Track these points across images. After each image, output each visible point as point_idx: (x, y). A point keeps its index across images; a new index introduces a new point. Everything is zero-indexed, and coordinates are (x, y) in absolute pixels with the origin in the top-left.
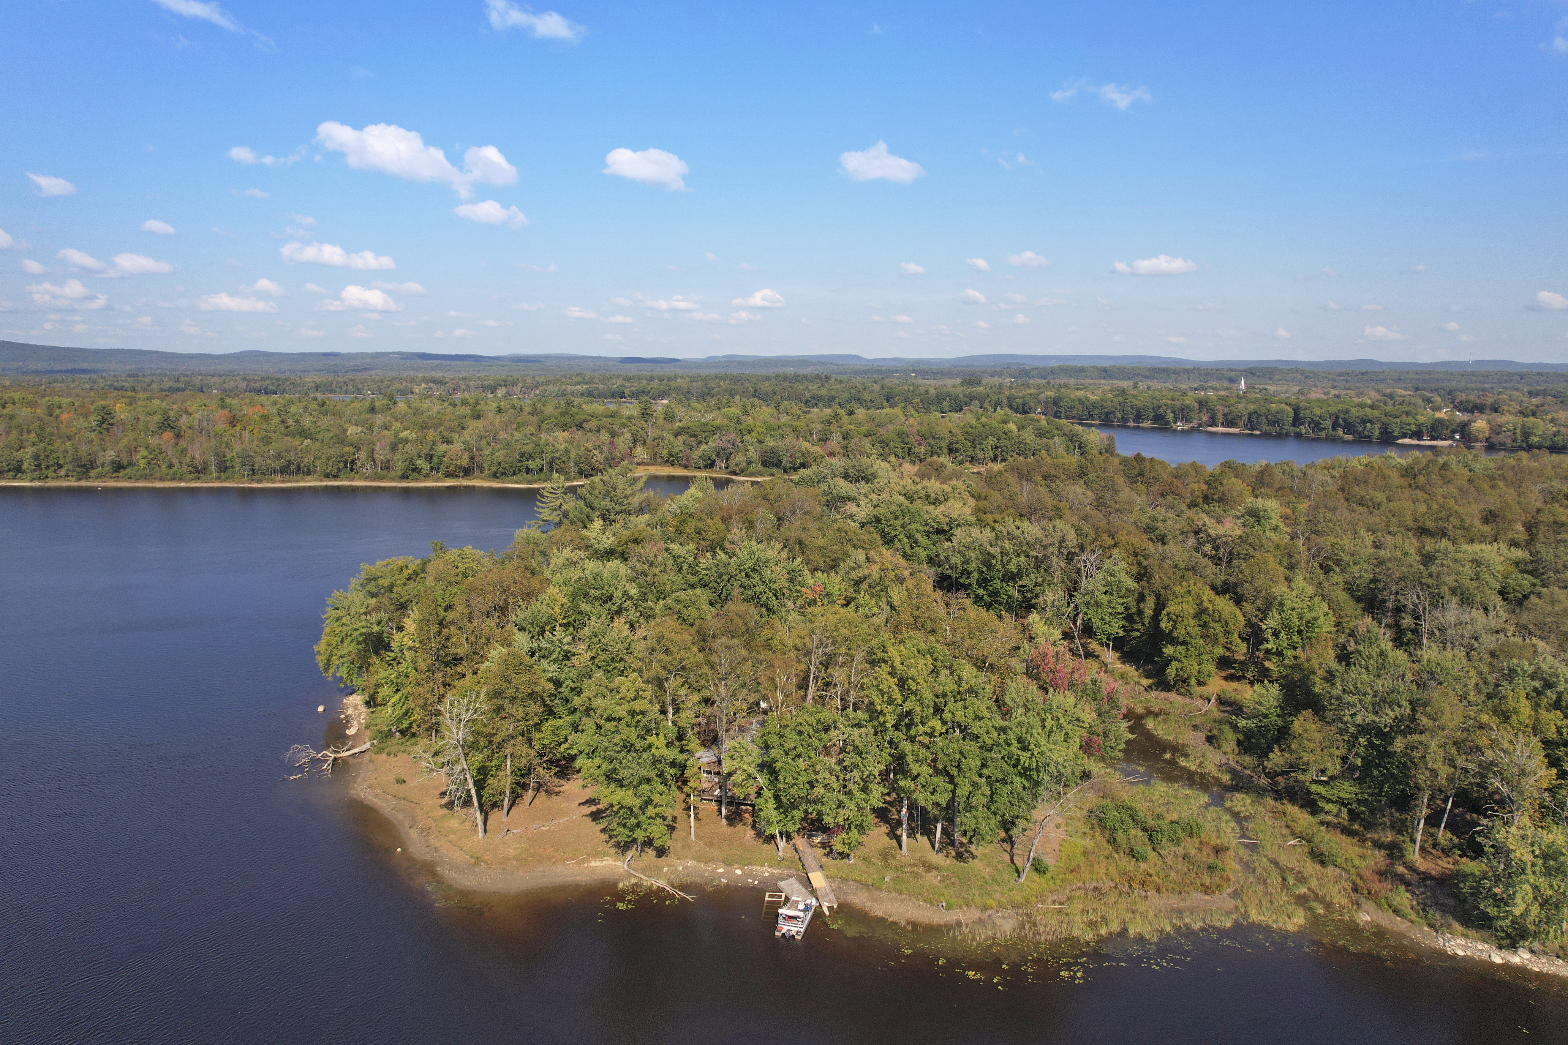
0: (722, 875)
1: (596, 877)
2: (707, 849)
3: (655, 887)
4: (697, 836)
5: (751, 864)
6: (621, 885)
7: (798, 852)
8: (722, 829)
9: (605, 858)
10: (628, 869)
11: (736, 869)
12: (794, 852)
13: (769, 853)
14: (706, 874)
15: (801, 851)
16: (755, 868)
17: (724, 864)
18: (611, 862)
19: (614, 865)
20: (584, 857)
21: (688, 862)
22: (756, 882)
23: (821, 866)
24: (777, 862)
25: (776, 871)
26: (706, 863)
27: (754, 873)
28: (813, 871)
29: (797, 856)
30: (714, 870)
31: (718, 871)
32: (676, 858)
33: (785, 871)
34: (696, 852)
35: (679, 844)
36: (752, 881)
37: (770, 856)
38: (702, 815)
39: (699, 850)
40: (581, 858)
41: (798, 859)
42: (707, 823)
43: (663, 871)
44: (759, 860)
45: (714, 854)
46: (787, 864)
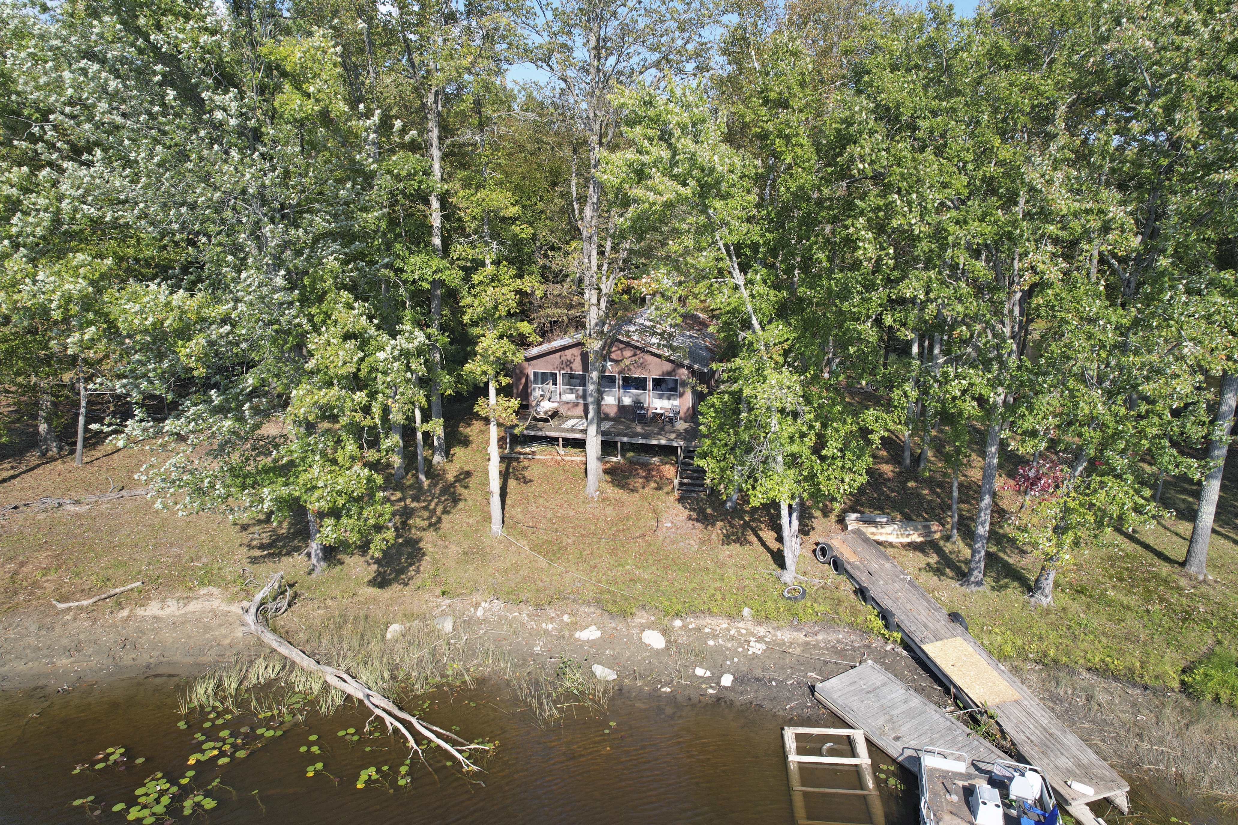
0: (598, 651)
1: (128, 660)
2: (543, 562)
3: (332, 702)
4: (508, 523)
5: (694, 612)
6: (203, 692)
7: (846, 571)
8: (589, 508)
9: (204, 591)
10: (260, 628)
11: (643, 628)
12: (831, 571)
13: (748, 572)
14: (537, 649)
15: (858, 568)
16: (709, 624)
17: (599, 611)
18: (216, 603)
19: (225, 607)
20: (129, 587)
21: (477, 605)
22: (727, 680)
23: (955, 617)
24: (782, 603)
25: (785, 635)
26: (538, 606)
27: (711, 643)
28: (938, 638)
29: (849, 585)
30: (567, 633)
31: (578, 635)
32: (438, 591)
33: (820, 637)
34: (506, 572)
35: (453, 548)
36: (708, 674)
37: (753, 583)
38: (532, 473)
39: (516, 567)
40: (118, 590)
41: (855, 592)
42: (545, 492)
43: (383, 637)
44: (719, 597)
45: (567, 578)
46: (820, 608)
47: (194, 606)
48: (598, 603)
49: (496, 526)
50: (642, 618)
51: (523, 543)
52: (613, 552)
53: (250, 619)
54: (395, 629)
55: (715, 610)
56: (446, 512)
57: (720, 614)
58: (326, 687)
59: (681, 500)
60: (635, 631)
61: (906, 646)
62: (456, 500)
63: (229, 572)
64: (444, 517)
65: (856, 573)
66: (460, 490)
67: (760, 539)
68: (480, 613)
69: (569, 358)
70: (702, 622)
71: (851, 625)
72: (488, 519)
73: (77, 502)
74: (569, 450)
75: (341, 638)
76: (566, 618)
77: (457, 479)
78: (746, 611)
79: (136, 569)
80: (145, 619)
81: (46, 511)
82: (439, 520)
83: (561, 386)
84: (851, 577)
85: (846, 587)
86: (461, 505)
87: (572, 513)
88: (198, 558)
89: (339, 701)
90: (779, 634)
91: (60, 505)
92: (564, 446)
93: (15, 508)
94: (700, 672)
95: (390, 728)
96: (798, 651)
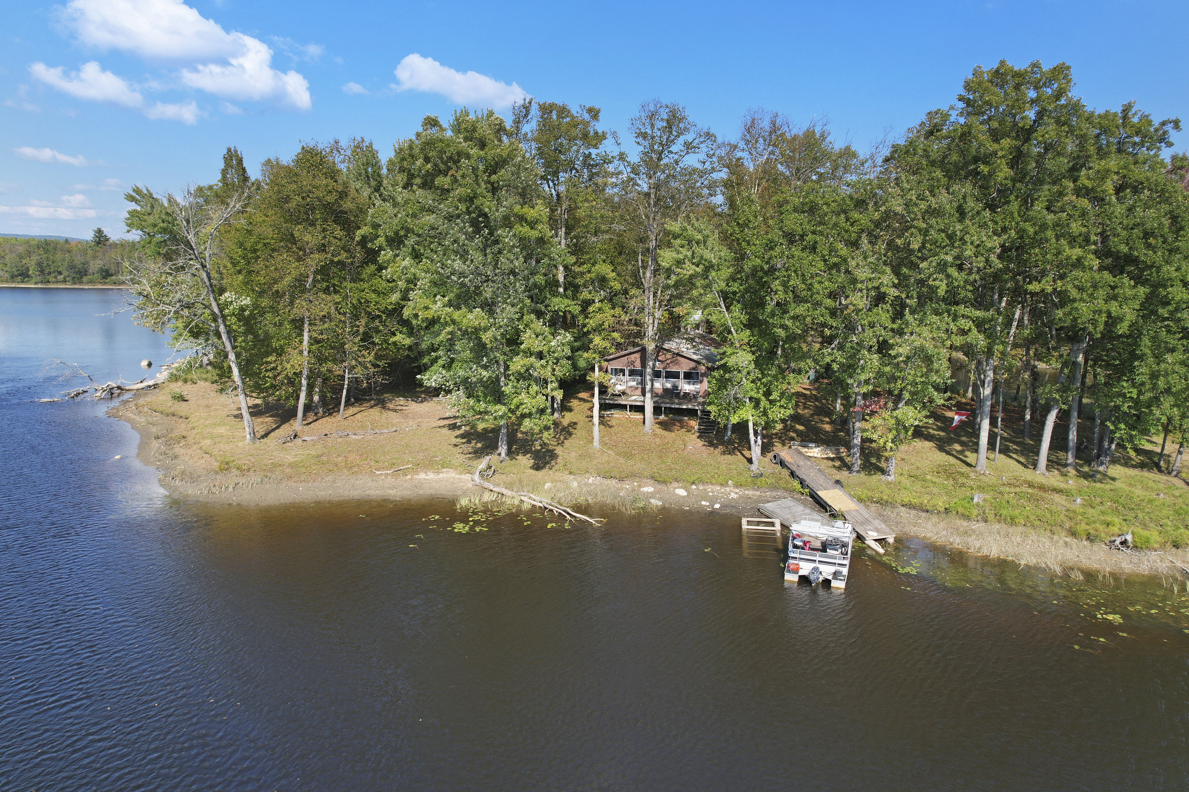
0: (652, 495)
1: (421, 492)
2: (622, 460)
3: (526, 506)
4: (602, 443)
5: (702, 481)
6: (464, 502)
7: (786, 466)
8: (647, 438)
9: (444, 470)
10: (482, 482)
11: (675, 488)
12: (779, 467)
13: (733, 467)
14: (621, 494)
15: (792, 464)
16: (709, 488)
17: (652, 481)
18: (453, 475)
19: (458, 476)
20: (407, 467)
21: (588, 478)
22: (717, 506)
23: (838, 482)
24: (750, 480)
25: (750, 493)
26: (621, 480)
28: (827, 490)
29: (787, 472)
30: (636, 489)
31: (642, 490)
32: (567, 472)
33: (768, 493)
34: (603, 464)
35: (573, 454)
36: (708, 504)
37: (735, 471)
38: (613, 422)
39: (608, 462)
40: (401, 468)
41: (789, 474)
42: (621, 431)
43: (543, 488)
44: (716, 476)
45: (635, 467)
46: (769, 481)
47: (442, 476)
48: (652, 478)
49: (596, 443)
50: (675, 484)
51: (611, 452)
52: (660, 457)
53: (477, 477)
54: (549, 484)
55: (714, 482)
56: (565, 439)
57: (716, 483)
58: (522, 502)
59: (699, 437)
60: (671, 489)
61: (812, 496)
62: (570, 434)
63: (456, 463)
64: (566, 441)
65: (790, 466)
66: (571, 430)
67: (740, 453)
68: (590, 481)
69: (633, 360)
70: (706, 487)
71: (785, 488)
72: (591, 441)
73: (355, 434)
74: (633, 413)
76: (635, 484)
77: (569, 425)
78: (730, 482)
79: (407, 460)
80: (420, 479)
81: (341, 437)
82: (563, 442)
83: (627, 377)
84: (788, 468)
85: (785, 473)
86: (573, 436)
87: (636, 441)
88: (437, 457)
90: (747, 492)
92: (631, 411)
93: (324, 435)
94: (703, 503)
95: (556, 513)
96: (755, 498)
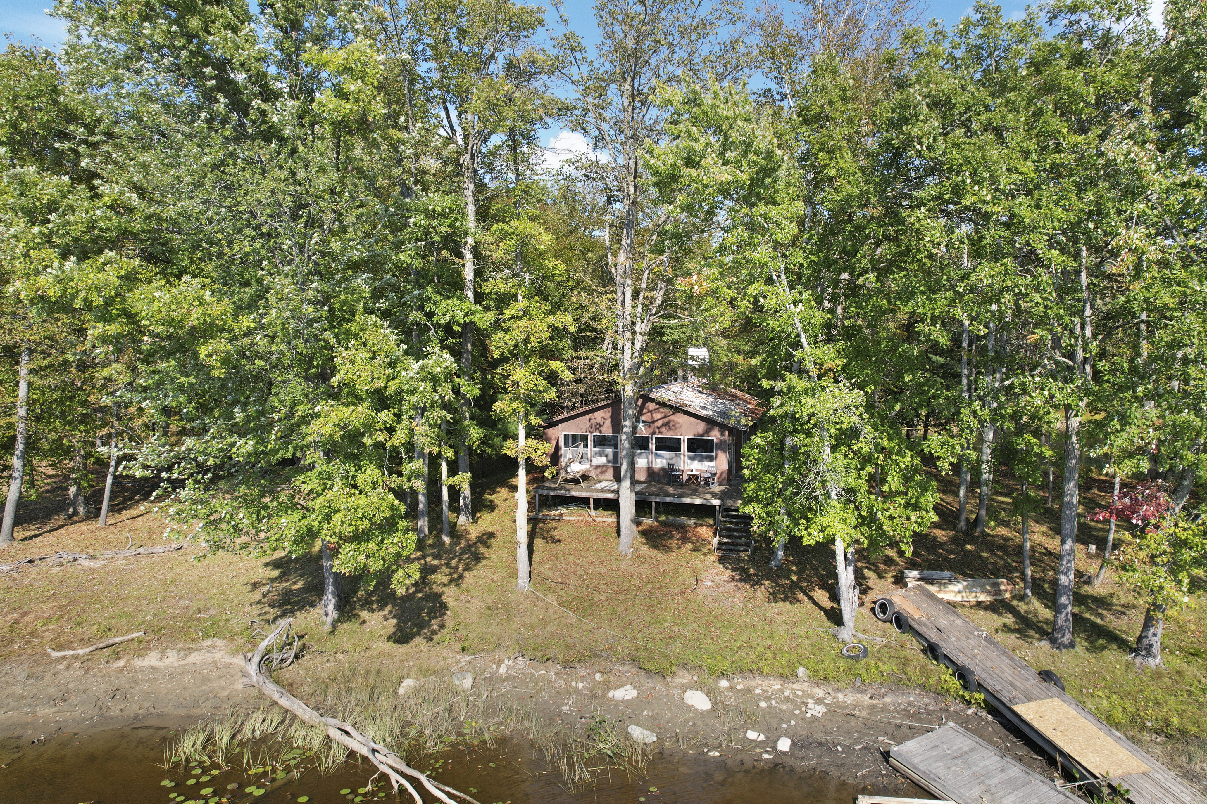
0: (634, 711)
2: (572, 618)
4: (538, 577)
5: (742, 672)
7: (911, 628)
8: (623, 565)
9: (208, 642)
10: (262, 679)
11: (684, 688)
12: (893, 630)
13: (801, 630)
14: (566, 708)
15: (925, 625)
16: (759, 684)
17: (634, 670)
18: (218, 655)
20: (130, 637)
21: (500, 662)
23: (1046, 676)
24: (842, 664)
25: (847, 698)
26: (568, 665)
27: (763, 704)
28: (1029, 698)
29: (915, 644)
30: (599, 692)
31: (611, 694)
32: (458, 647)
33: (888, 700)
34: (532, 627)
35: (476, 602)
36: (762, 737)
37: (806, 642)
38: (562, 532)
39: (544, 623)
40: (117, 640)
41: (924, 651)
42: (575, 550)
43: (395, 692)
44: (769, 655)
45: (599, 635)
46: (886, 668)
47: (195, 658)
48: (634, 661)
49: (523, 580)
50: (684, 678)
51: (551, 598)
52: (650, 609)
53: (252, 668)
54: (409, 683)
55: (766, 670)
56: (467, 569)
57: (772, 674)
58: (328, 741)
59: (721, 560)
60: (676, 691)
61: (992, 710)
62: (478, 558)
63: (236, 624)
64: (466, 574)
65: (923, 630)
66: (482, 549)
67: (811, 598)
68: (502, 670)
69: (599, 420)
70: (750, 683)
71: (923, 686)
72: (514, 574)
73: (93, 558)
74: (601, 512)
75: (348, 691)
76: (598, 676)
77: (480, 540)
78: (801, 671)
79: (140, 620)
80: (141, 670)
81: (61, 565)
82: (461, 577)
83: (591, 449)
84: (918, 634)
85: (913, 646)
86: (484, 562)
87: (603, 571)
88: (206, 609)
89: (341, 758)
90: (840, 696)
91: (75, 559)
92: (596, 508)
93: (30, 561)
94: (752, 735)
95: (396, 786)
96: (864, 714)
